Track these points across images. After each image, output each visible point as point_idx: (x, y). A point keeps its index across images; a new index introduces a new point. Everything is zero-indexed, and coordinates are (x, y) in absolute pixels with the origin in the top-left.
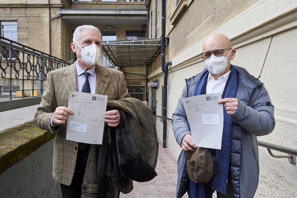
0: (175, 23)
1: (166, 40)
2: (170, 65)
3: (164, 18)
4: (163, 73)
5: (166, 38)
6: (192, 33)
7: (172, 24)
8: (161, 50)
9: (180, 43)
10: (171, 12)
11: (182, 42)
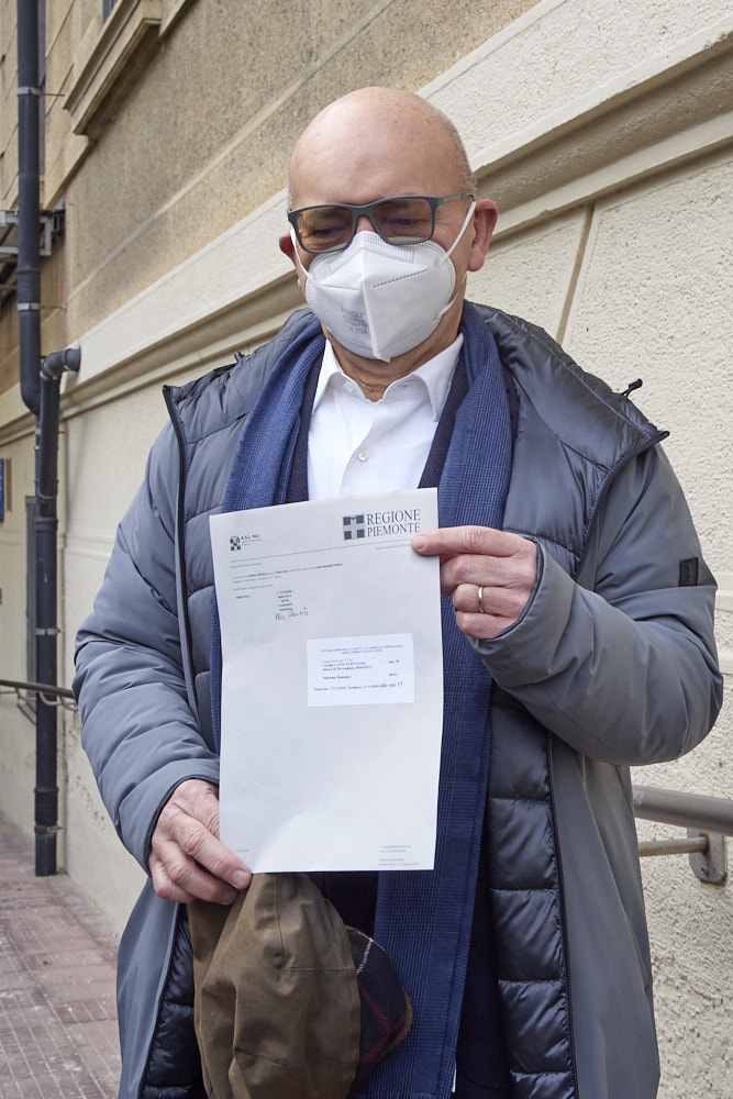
0: (97, 126)
1: (44, 220)
2: (72, 373)
3: (34, 91)
4: (34, 417)
5: (47, 213)
6: (190, 185)
7: (75, 132)
8: (15, 283)
9: (127, 241)
10: (75, 59)
11: (133, 235)
